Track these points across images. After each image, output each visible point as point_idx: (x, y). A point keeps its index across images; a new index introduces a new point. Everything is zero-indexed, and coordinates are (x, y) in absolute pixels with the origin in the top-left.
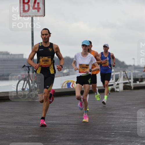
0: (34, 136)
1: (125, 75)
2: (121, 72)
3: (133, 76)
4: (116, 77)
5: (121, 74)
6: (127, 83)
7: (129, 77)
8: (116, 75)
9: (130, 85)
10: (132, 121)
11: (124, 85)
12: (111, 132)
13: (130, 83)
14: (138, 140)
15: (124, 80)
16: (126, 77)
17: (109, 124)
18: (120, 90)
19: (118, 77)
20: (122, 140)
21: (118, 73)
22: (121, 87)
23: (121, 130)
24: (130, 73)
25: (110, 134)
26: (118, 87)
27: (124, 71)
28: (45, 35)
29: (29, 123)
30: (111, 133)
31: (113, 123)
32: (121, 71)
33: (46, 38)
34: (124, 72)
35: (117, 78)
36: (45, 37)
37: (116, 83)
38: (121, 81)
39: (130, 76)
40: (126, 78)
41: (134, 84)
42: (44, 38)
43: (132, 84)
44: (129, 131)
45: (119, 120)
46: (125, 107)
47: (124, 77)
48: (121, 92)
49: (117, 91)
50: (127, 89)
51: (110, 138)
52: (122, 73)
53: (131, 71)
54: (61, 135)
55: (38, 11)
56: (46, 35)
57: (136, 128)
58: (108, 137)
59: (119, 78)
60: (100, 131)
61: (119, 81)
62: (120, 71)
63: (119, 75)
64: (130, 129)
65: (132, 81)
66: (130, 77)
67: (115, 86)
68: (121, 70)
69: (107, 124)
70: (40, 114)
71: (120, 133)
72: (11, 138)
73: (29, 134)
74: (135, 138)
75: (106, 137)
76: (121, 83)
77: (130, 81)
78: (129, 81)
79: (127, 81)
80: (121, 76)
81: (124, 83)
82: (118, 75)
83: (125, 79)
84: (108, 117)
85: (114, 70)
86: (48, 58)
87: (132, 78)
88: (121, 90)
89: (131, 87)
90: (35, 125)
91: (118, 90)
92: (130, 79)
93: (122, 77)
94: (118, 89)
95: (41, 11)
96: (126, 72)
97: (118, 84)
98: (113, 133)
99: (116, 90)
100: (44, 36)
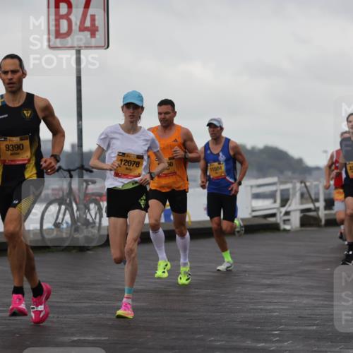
0: (82, 338)
1: (305, 190)
2: (295, 183)
3: (325, 194)
4: (282, 195)
5: (294, 188)
6: (309, 210)
7: (313, 197)
8: (282, 191)
9: (318, 214)
10: (322, 302)
11: (302, 215)
12: (270, 329)
13: (317, 209)
14: (338, 349)
15: (302, 203)
16: (307, 196)
17: (266, 310)
18: (292, 228)
19: (289, 195)
20: (298, 347)
21: (289, 186)
22: (295, 219)
23: (296, 325)
24: (317, 186)
25: (269, 335)
26: (289, 220)
27: (301, 182)
28: (10, 73)
29: (70, 307)
30: (270, 332)
31: (276, 307)
32: (294, 181)
33: (14, 80)
34: (303, 185)
35: (285, 197)
36: (12, 79)
37: (283, 210)
38: (295, 205)
39: (317, 194)
40: (306, 199)
41: (327, 212)
42: (7, 81)
43: (322, 214)
44: (315, 328)
45: (290, 301)
46: (305, 268)
47: (302, 195)
48: (296, 232)
49: (285, 230)
50: (310, 225)
51: (268, 345)
52: (298, 185)
53: (320, 182)
54: (149, 336)
55: (93, 35)
56: (14, 72)
57: (332, 320)
58: (265, 341)
59: (291, 197)
60: (245, 326)
61: (290, 206)
62: (291, 182)
63: (291, 191)
64: (316, 322)
65: (321, 204)
66: (317, 197)
67: (281, 218)
68: (294, 178)
69: (261, 309)
70: (99, 286)
71: (293, 330)
72: (28, 343)
73: (73, 335)
74: (330, 343)
75: (259, 341)
76: (295, 210)
77: (317, 204)
78: (314, 206)
79: (310, 206)
80: (294, 194)
81: (303, 211)
82: (288, 190)
83: (304, 201)
84: (263, 294)
85: (279, 178)
86: (21, 140)
87: (322, 198)
88: (294, 227)
89: (321, 221)
90: (86, 313)
91: (288, 227)
92: (317, 200)
93: (298, 195)
94: (288, 225)
95: (100, 35)
96: (308, 184)
97: (287, 213)
98: (276, 332)
99: (283, 226)
100: (9, 76)
